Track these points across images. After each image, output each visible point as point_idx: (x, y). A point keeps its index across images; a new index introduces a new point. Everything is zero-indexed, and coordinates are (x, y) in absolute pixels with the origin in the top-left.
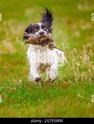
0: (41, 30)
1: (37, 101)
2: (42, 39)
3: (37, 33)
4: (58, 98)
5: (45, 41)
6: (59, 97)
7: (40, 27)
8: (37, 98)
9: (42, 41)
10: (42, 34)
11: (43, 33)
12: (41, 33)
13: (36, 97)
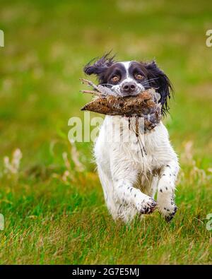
0: (129, 80)
1: (27, 217)
2: (129, 102)
3: (117, 87)
4: (74, 212)
5: (138, 107)
6: (76, 209)
7: (127, 71)
8: (28, 211)
9: (130, 107)
10: (129, 89)
11: (133, 87)
12: (126, 87)
13: (25, 208)
